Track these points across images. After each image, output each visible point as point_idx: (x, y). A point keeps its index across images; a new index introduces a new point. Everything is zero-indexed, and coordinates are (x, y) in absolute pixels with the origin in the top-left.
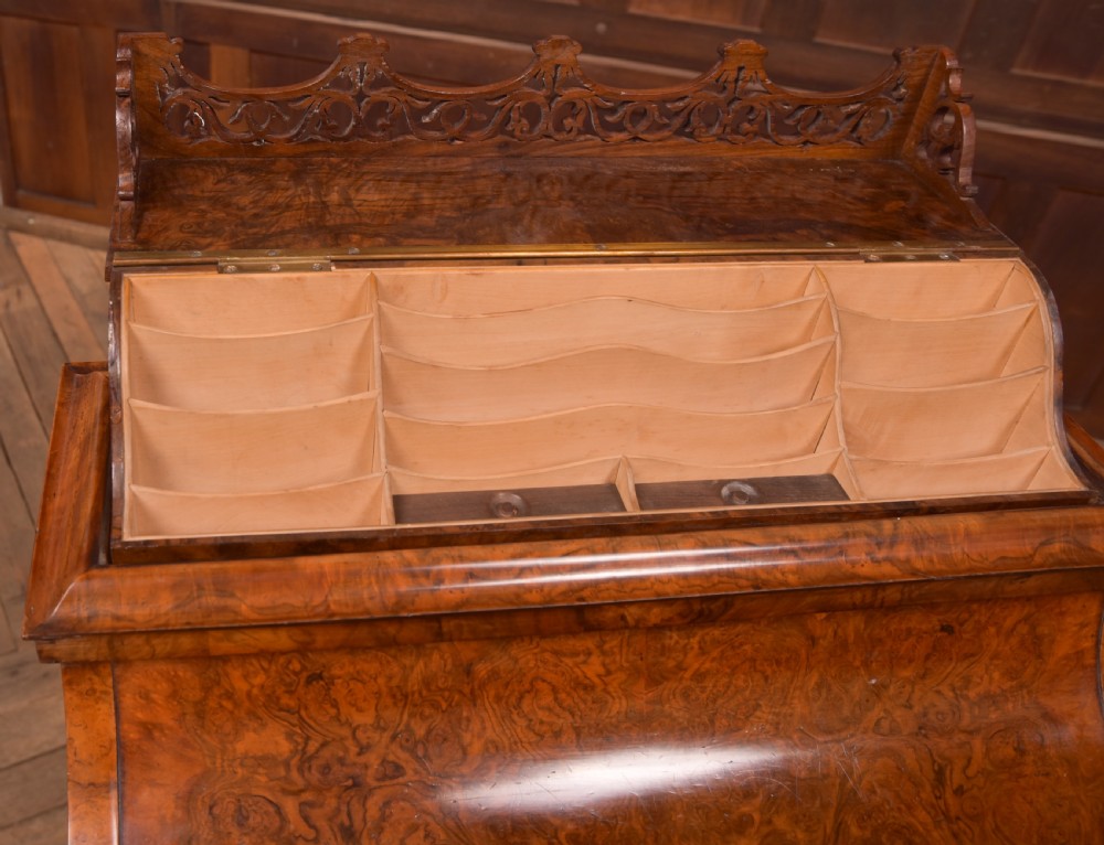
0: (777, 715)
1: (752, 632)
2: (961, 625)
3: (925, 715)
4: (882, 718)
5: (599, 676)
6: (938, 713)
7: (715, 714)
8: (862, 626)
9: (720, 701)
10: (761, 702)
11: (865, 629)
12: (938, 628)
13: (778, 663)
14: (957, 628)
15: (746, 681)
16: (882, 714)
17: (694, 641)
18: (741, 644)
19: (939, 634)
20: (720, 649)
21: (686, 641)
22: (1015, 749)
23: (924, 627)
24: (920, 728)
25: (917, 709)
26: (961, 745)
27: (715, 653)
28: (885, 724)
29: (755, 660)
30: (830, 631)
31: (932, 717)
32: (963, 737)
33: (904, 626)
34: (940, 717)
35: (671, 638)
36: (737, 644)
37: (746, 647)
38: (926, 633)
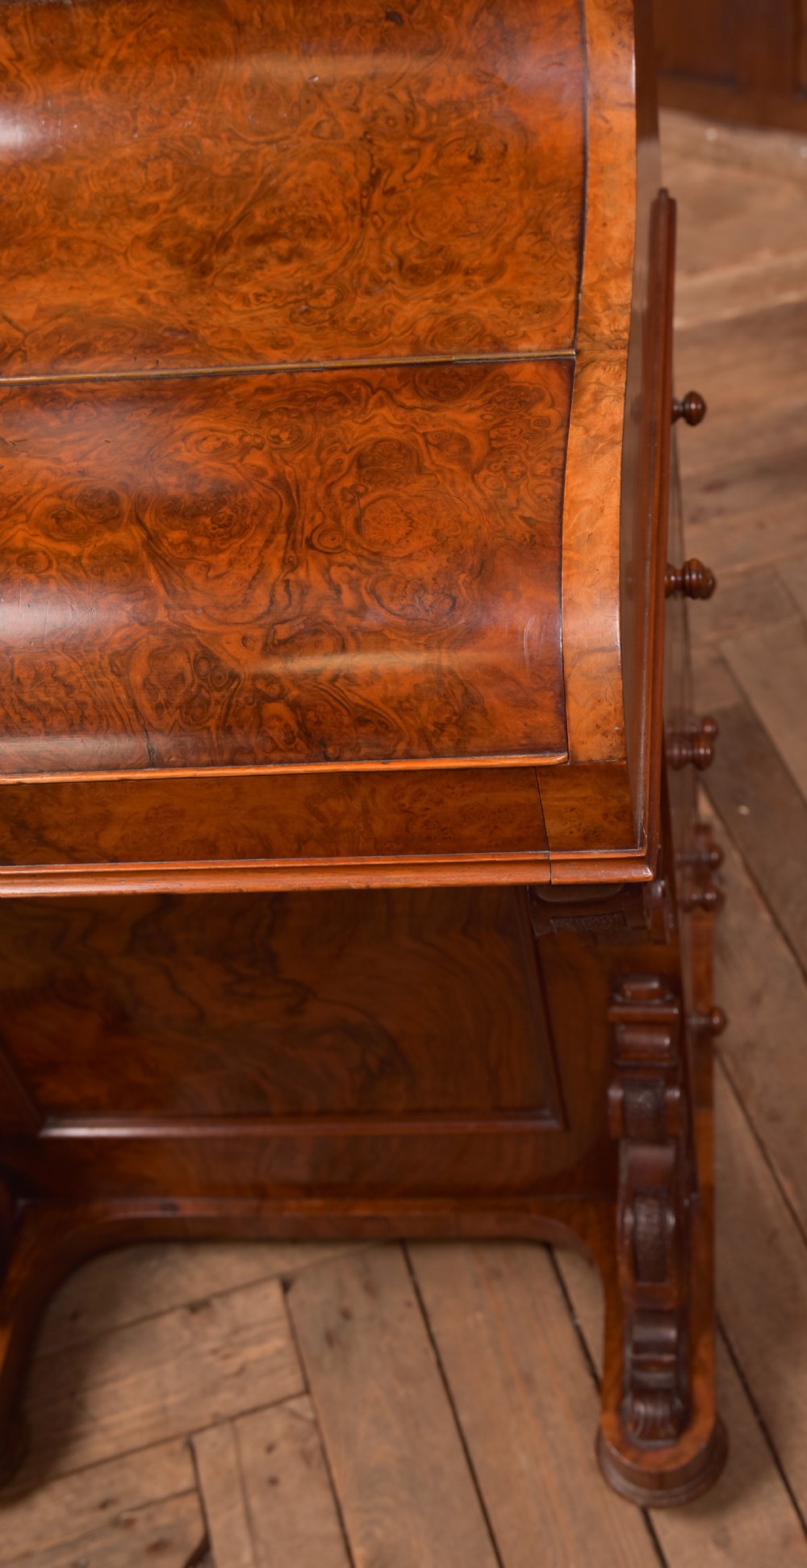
0: (206, 112)
1: (165, 12)
2: (410, 11)
3: (374, 119)
4: (323, 121)
5: (10, 60)
6: (388, 118)
7: (137, 109)
8: (291, 10)
9: (143, 95)
10: (188, 98)
11: (296, 13)
12: (382, 15)
13: (203, 52)
14: (405, 16)
15: (169, 73)
16: (324, 117)
17: (105, 19)
18: (158, 28)
19: (386, 24)
20: (134, 33)
21: (94, 21)
22: (470, 157)
23: (365, 13)
24: (366, 133)
25: (365, 112)
26: (409, 152)
27: (130, 38)
28: (326, 129)
29: (176, 49)
30: (255, 14)
31: (381, 122)
32: (413, 144)
33: (341, 12)
34: (391, 122)
35: (78, 16)
36: (152, 27)
37: (164, 31)
38: (369, 21)
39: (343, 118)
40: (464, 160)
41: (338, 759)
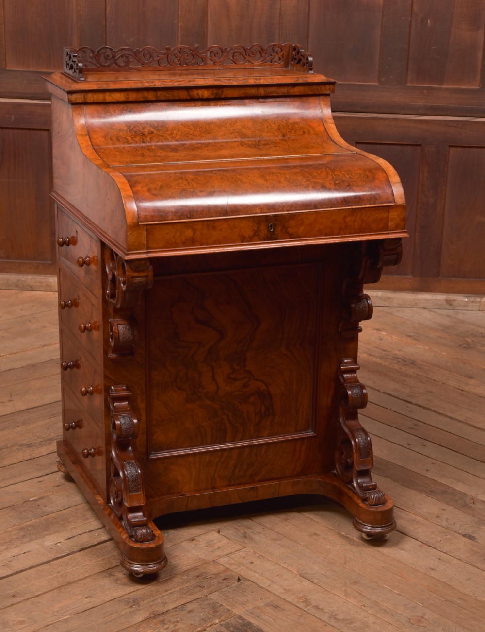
39: (273, 125)
40: (301, 133)
41: (352, 206)
